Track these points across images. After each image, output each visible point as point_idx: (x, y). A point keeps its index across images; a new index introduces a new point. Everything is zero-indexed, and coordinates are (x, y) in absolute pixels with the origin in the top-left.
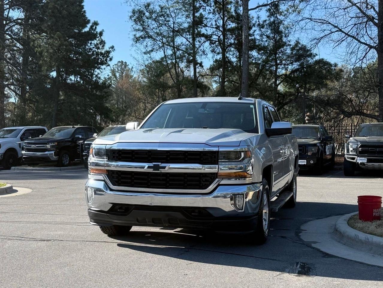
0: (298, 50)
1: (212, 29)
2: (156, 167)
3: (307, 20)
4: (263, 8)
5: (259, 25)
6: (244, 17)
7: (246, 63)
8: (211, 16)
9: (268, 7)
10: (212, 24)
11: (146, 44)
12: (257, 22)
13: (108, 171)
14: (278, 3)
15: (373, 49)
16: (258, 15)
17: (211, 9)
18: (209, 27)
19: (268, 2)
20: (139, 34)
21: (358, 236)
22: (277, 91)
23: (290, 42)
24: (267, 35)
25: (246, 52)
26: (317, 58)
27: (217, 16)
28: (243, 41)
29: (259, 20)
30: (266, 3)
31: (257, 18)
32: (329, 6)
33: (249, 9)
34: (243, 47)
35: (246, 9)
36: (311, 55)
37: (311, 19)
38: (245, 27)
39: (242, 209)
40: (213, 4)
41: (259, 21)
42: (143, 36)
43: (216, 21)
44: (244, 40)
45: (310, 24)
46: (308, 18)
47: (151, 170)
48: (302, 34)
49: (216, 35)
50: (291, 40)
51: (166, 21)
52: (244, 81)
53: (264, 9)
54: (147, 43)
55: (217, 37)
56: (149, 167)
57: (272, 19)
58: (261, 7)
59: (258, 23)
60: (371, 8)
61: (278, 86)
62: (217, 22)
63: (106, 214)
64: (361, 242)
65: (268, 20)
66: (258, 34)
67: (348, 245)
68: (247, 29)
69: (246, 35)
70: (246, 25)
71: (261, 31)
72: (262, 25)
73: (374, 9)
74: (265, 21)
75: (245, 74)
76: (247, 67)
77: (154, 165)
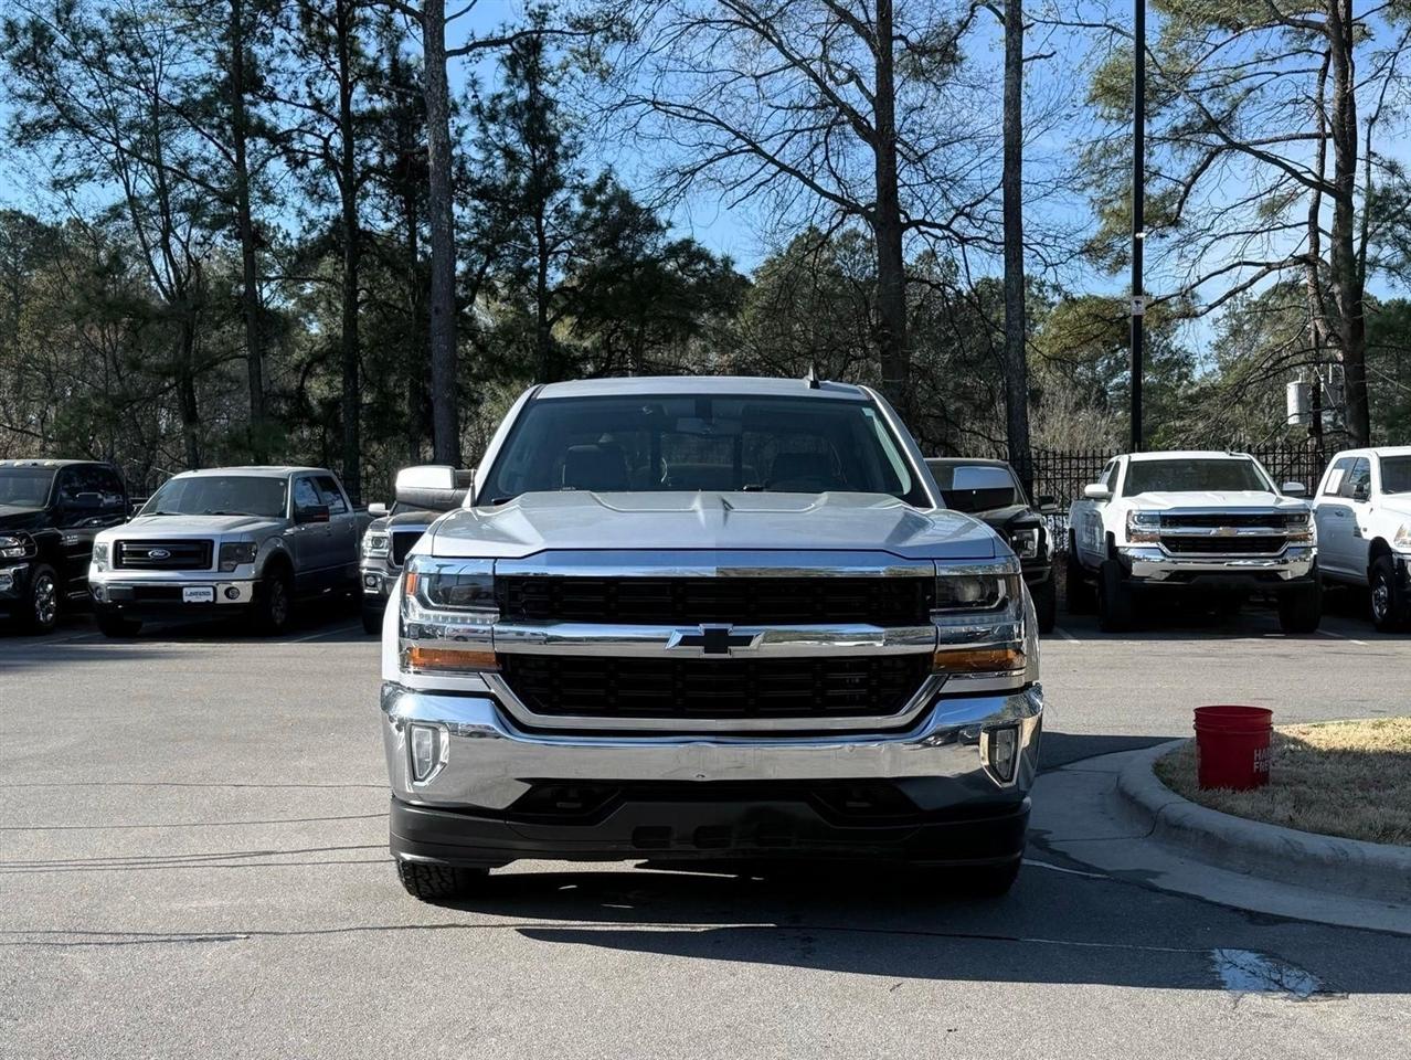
0: (605, 207)
1: (299, 109)
2: (715, 641)
3: (645, 105)
4: (488, 50)
5: (477, 110)
6: (432, 76)
8: (293, 63)
9: (507, 50)
10: (296, 92)
11: (59, 152)
12: (470, 97)
13: (501, 657)
14: (539, 36)
15: (856, 216)
16: (472, 75)
17: (290, 39)
18: (285, 102)
19: (504, 32)
20: (31, 113)
21: (1301, 844)
22: (549, 344)
23: (583, 178)
24: (507, 145)
25: (444, 203)
26: (675, 236)
27: (316, 64)
28: (431, 163)
29: (475, 92)
30: (498, 34)
31: (469, 85)
32: (704, 64)
33: (447, 49)
34: (432, 184)
35: (437, 52)
36: (653, 227)
37: (654, 103)
38: (438, 114)
39: (1010, 780)
40: (296, 22)
41: (475, 96)
42: (50, 121)
43: (308, 84)
44: (434, 159)
45: (652, 123)
46: (645, 101)
47: (697, 652)
48: (626, 152)
49: (315, 135)
50: (584, 170)
51: (136, 67)
52: (441, 305)
53: (492, 56)
54: (61, 149)
55: (320, 142)
56: (685, 641)
57: (523, 95)
58: (482, 48)
59: (473, 102)
60: (850, 79)
61: (551, 325)
62: (313, 87)
63: (502, 822)
64: (1317, 863)
65: (508, 97)
66: (473, 141)
67: (1264, 877)
68: (441, 122)
69: (440, 141)
70: (438, 109)
71: (485, 130)
72: (491, 110)
73: (859, 84)
74: (499, 97)
75: (442, 282)
76: (447, 255)
77: (706, 631)
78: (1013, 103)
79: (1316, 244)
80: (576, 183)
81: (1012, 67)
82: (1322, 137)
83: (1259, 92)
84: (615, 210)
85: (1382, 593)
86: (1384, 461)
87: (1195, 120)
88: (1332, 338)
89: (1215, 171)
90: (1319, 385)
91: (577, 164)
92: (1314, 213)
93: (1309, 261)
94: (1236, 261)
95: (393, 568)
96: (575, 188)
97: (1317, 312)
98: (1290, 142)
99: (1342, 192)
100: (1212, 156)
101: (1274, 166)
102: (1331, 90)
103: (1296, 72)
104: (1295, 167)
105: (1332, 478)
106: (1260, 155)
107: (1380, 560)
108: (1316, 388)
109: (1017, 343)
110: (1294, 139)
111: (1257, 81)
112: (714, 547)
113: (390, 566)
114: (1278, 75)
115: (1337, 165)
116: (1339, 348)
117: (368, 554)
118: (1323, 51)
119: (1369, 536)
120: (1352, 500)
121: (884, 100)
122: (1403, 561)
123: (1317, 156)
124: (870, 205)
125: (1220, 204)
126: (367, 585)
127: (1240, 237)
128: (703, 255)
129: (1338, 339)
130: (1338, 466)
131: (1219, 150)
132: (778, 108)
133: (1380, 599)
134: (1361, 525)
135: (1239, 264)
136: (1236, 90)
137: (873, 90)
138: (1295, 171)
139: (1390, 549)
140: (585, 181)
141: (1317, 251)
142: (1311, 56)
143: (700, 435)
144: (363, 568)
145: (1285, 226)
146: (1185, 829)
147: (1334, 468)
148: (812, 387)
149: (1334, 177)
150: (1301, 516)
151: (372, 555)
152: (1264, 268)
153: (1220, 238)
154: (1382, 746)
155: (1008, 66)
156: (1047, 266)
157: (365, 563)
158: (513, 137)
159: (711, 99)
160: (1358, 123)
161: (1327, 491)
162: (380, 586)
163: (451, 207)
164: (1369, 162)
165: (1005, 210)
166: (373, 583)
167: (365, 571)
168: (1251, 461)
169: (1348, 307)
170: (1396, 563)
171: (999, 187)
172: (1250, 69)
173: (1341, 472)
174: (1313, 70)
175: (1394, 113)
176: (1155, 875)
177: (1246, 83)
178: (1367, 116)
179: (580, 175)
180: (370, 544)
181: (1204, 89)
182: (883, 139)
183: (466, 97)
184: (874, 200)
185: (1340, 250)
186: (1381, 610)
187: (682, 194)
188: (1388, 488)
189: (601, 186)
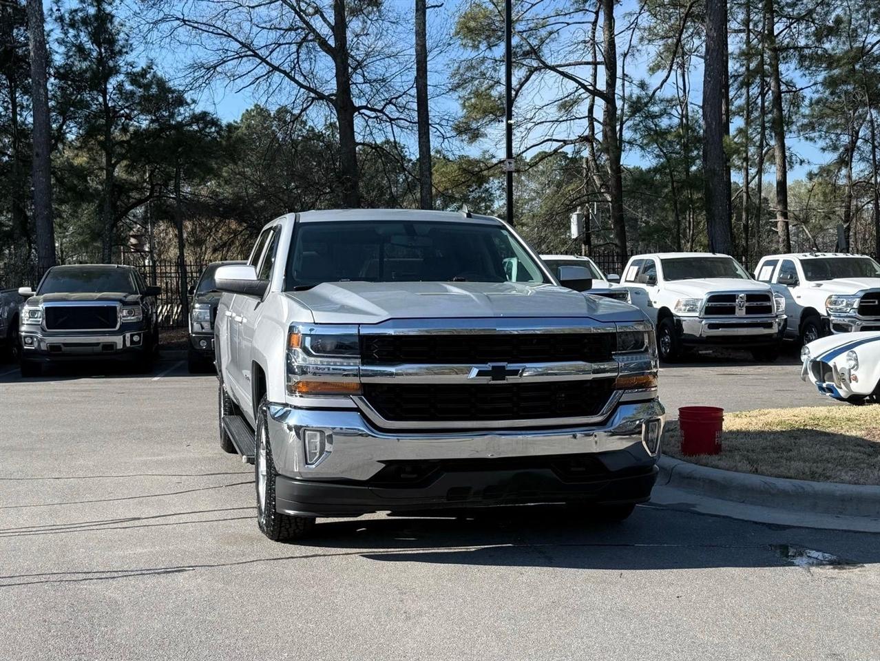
0: (147, 87)
3: (178, 22)
5: (60, 19)
7: (42, 107)
12: (54, 10)
15: (322, 101)
22: (112, 179)
23: (133, 67)
24: (80, 44)
25: (41, 81)
26: (198, 109)
28: (32, 54)
29: (59, 7)
34: (32, 68)
36: (181, 102)
37: (184, 21)
38: (36, 21)
39: (655, 451)
41: (58, 10)
44: (34, 52)
45: (183, 33)
46: (178, 19)
47: (485, 380)
50: (134, 62)
52: (38, 151)
56: (480, 373)
57: (92, 10)
59: (57, 14)
60: (316, 12)
63: (367, 488)
64: (785, 494)
65: (81, 11)
66: (57, 39)
67: (752, 503)
68: (39, 26)
69: (38, 39)
70: (36, 18)
71: (66, 34)
72: (71, 20)
73: (322, 16)
74: (76, 11)
75: (41, 134)
76: (44, 117)
77: (493, 367)
78: (421, 34)
79: (592, 128)
80: (129, 71)
81: (420, 12)
82: (595, 64)
83: (556, 34)
84: (154, 90)
85: (667, 340)
86: (664, 262)
87: (518, 50)
88: (604, 187)
89: (537, 83)
90: (589, 214)
91: (130, 58)
92: (591, 110)
93: (588, 139)
94: (546, 139)
95: (45, 331)
96: (127, 74)
97: (595, 171)
98: (577, 66)
99: (609, 98)
100: (531, 73)
101: (570, 80)
102: (601, 36)
103: (579, 23)
104: (583, 82)
105: (630, 271)
106: (562, 73)
107: (665, 320)
108: (587, 217)
109: (427, 186)
110: (580, 64)
111: (556, 27)
112: (493, 316)
113: (43, 330)
114: (568, 24)
115: (607, 82)
116: (608, 193)
117: (25, 322)
118: (594, 11)
119: (658, 306)
120: (645, 285)
121: (340, 28)
122: (680, 320)
123: (592, 75)
124: (332, 95)
125: (539, 103)
126: (26, 343)
127: (548, 123)
128: (215, 123)
129: (607, 187)
130: (633, 264)
131: (536, 69)
132: (263, 28)
133: (665, 343)
134: (652, 299)
135: (548, 140)
136: (543, 33)
137: (332, 20)
138: (583, 84)
139: (671, 313)
140: (134, 70)
141: (593, 134)
142: (585, 13)
143: (407, 246)
144: (22, 332)
145: (577, 118)
146: (695, 479)
147: (631, 265)
148: (467, 217)
149: (605, 89)
150: (623, 294)
151: (29, 322)
152: (562, 143)
153: (538, 124)
154: (757, 428)
155: (417, 10)
156: (444, 139)
157: (24, 328)
158: (84, 38)
159: (219, 19)
160: (617, 56)
161: (627, 279)
162: (36, 344)
163: (46, 84)
164: (623, 80)
165: (418, 103)
166: (30, 341)
167: (23, 334)
168: (589, 261)
169: (614, 168)
170: (675, 321)
171: (412, 87)
172: (552, 20)
173: (636, 268)
174: (589, 22)
175: (638, 50)
176: (694, 506)
177: (549, 28)
178: (622, 52)
179: (131, 66)
180: (27, 315)
181: (525, 31)
182: (340, 53)
183: (51, 10)
184: (335, 92)
185: (609, 134)
186: (666, 350)
187: (207, 82)
188: (667, 277)
189: (144, 73)
